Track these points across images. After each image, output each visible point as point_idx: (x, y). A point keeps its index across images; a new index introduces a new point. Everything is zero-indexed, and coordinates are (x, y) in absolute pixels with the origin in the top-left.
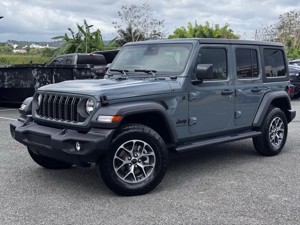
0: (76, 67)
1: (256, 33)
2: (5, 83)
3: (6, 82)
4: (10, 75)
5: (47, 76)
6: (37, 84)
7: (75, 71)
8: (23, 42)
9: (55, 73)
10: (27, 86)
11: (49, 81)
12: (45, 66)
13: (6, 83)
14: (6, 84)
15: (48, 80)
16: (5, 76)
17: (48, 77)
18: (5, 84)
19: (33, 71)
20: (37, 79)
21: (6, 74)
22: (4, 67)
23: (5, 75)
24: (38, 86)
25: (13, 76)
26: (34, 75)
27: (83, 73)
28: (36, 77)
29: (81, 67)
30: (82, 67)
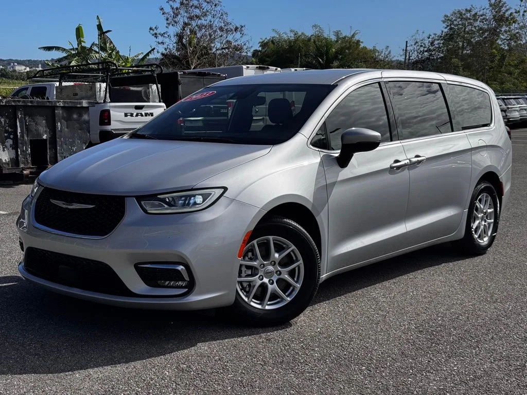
0: (62, 105)
1: (407, 46)
5: (5, 121)
7: (59, 112)
9: (20, 116)
12: (2, 104)
15: (7, 128)
17: (8, 122)
27: (75, 116)
29: (70, 105)
30: (73, 105)
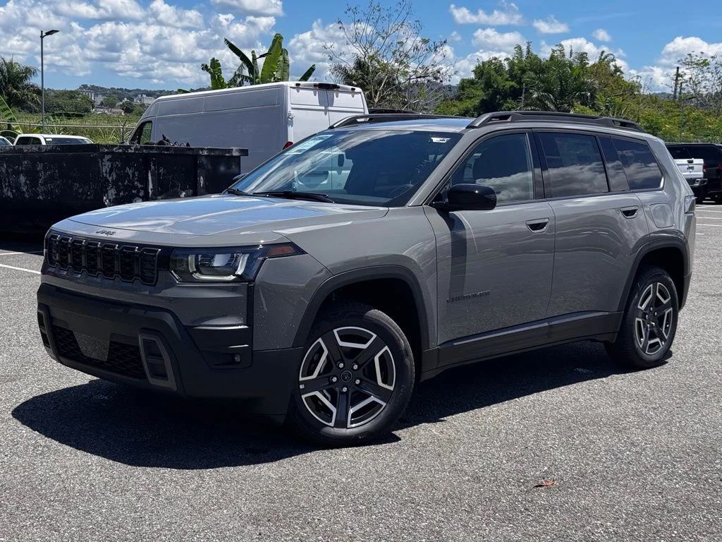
0: (206, 154)
2: (38, 189)
3: (42, 185)
4: (50, 169)
5: (134, 174)
6: (110, 192)
7: (202, 163)
8: (118, 89)
9: (153, 167)
10: (87, 195)
11: (140, 186)
12: (130, 151)
13: (40, 189)
14: (40, 191)
15: (136, 183)
16: (38, 172)
17: (137, 175)
18: (38, 191)
19: (100, 161)
20: (110, 180)
21: (40, 167)
22: (37, 149)
23: (38, 169)
24: (111, 198)
25: (57, 171)
26: (104, 171)
27: (222, 169)
28: (108, 176)
29: (217, 153)
30: (220, 154)
